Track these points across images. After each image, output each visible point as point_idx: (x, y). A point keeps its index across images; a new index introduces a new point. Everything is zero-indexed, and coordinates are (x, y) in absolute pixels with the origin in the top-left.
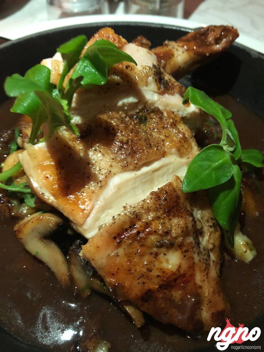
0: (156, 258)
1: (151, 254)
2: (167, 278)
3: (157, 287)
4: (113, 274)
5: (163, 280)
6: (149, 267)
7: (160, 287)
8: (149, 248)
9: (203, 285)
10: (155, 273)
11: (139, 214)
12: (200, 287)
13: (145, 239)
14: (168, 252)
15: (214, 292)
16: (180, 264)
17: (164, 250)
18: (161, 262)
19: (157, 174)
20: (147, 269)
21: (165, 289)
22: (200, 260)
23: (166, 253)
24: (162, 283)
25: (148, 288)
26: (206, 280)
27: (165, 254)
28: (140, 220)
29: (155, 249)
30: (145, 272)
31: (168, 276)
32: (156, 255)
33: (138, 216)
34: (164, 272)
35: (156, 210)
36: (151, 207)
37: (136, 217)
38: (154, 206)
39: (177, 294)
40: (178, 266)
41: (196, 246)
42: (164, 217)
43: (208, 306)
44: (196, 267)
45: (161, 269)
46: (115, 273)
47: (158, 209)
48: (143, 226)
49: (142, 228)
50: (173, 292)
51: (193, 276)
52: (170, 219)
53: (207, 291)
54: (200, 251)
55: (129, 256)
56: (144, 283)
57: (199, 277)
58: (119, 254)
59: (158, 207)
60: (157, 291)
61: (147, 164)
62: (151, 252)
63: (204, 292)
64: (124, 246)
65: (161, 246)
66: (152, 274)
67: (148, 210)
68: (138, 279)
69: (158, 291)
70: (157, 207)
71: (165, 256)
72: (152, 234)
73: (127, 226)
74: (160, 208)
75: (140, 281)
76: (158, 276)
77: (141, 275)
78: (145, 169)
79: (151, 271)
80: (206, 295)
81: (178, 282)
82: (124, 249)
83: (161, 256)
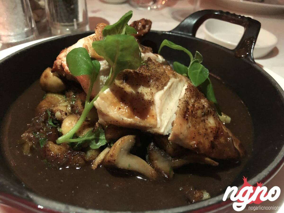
0: (205, 123)
1: (202, 121)
2: (215, 131)
3: (213, 139)
4: (194, 138)
5: (214, 133)
7: (214, 138)
8: (200, 118)
10: (209, 131)
11: (187, 101)
13: (196, 113)
14: (208, 118)
16: (215, 122)
17: (206, 117)
18: (208, 124)
19: (171, 89)
21: (217, 139)
24: (214, 135)
28: (189, 105)
29: (202, 118)
30: (205, 132)
32: (204, 121)
34: (212, 128)
36: (190, 96)
37: (187, 103)
39: (222, 140)
42: (198, 100)
45: (210, 127)
46: (194, 136)
48: (192, 107)
50: (220, 139)
51: (222, 128)
52: (200, 100)
55: (194, 126)
56: (207, 138)
57: (224, 128)
58: (190, 126)
60: (214, 141)
61: (165, 85)
64: (189, 121)
65: (204, 115)
67: (190, 98)
68: (204, 137)
70: (192, 95)
71: (208, 120)
72: (198, 110)
73: (186, 110)
74: (194, 95)
75: (205, 138)
76: (211, 132)
77: (204, 134)
78: (166, 88)
79: (207, 130)
81: (219, 132)
82: (191, 122)
83: (206, 121)
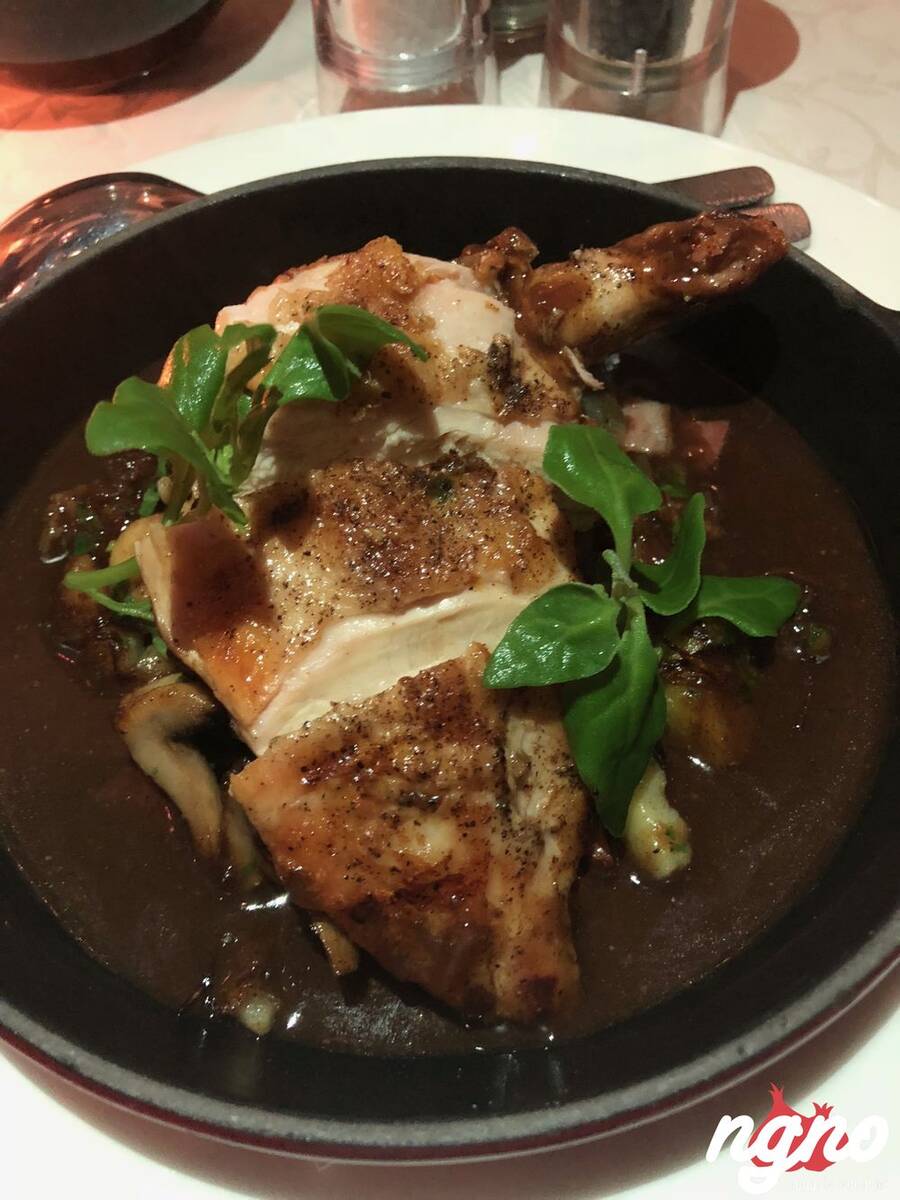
0: (396, 828)
1: (384, 817)
2: (415, 878)
3: (391, 893)
4: (291, 849)
5: (405, 881)
6: (374, 845)
7: (398, 894)
8: (381, 802)
9: (506, 910)
10: (388, 861)
11: (366, 724)
12: (498, 914)
13: (373, 781)
14: (425, 820)
15: (535, 933)
16: (451, 851)
17: (413, 813)
18: (406, 840)
19: (451, 626)
20: (370, 849)
21: (411, 903)
22: (507, 852)
23: (420, 821)
24: (402, 886)
25: (369, 893)
26: (516, 899)
27: (417, 823)
28: (366, 736)
29: (393, 809)
30: (363, 856)
31: (417, 873)
32: (396, 822)
33: (362, 729)
34: (408, 863)
35: (409, 719)
36: (395, 712)
37: (356, 730)
38: (404, 711)
39: (437, 921)
40: (446, 854)
41: (499, 817)
42: (426, 740)
43: (514, 962)
44: (491, 865)
45: (404, 855)
46: (294, 846)
47: (411, 719)
48: (372, 751)
49: (369, 757)
50: (429, 912)
51: (481, 884)
52: (439, 746)
53: (516, 924)
54: (511, 830)
55: (333, 815)
56: (359, 880)
57: (497, 891)
58: (310, 807)
59: (413, 712)
60: (388, 903)
61: (428, 601)
62: (385, 814)
63: (508, 928)
64: (322, 790)
65: (410, 803)
66: (380, 862)
67: (389, 718)
68: (348, 868)
69: (393, 903)
70: (410, 714)
71: (417, 827)
72: (389, 774)
73: (337, 748)
74: (418, 718)
75: (351, 874)
76: (394, 869)
77: (355, 860)
78: (420, 614)
79: (379, 856)
80: (513, 934)
81: (443, 890)
82: (323, 796)
83: (409, 825)
